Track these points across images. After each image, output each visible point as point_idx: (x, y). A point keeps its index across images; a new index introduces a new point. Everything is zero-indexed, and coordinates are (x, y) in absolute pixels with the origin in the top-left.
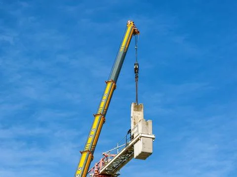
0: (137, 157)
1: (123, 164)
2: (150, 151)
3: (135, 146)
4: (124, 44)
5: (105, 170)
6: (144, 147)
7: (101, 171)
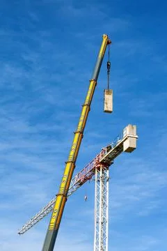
0: (126, 151)
1: (116, 156)
2: (135, 146)
3: (124, 143)
4: (101, 52)
5: (103, 160)
6: (130, 144)
7: (100, 161)
